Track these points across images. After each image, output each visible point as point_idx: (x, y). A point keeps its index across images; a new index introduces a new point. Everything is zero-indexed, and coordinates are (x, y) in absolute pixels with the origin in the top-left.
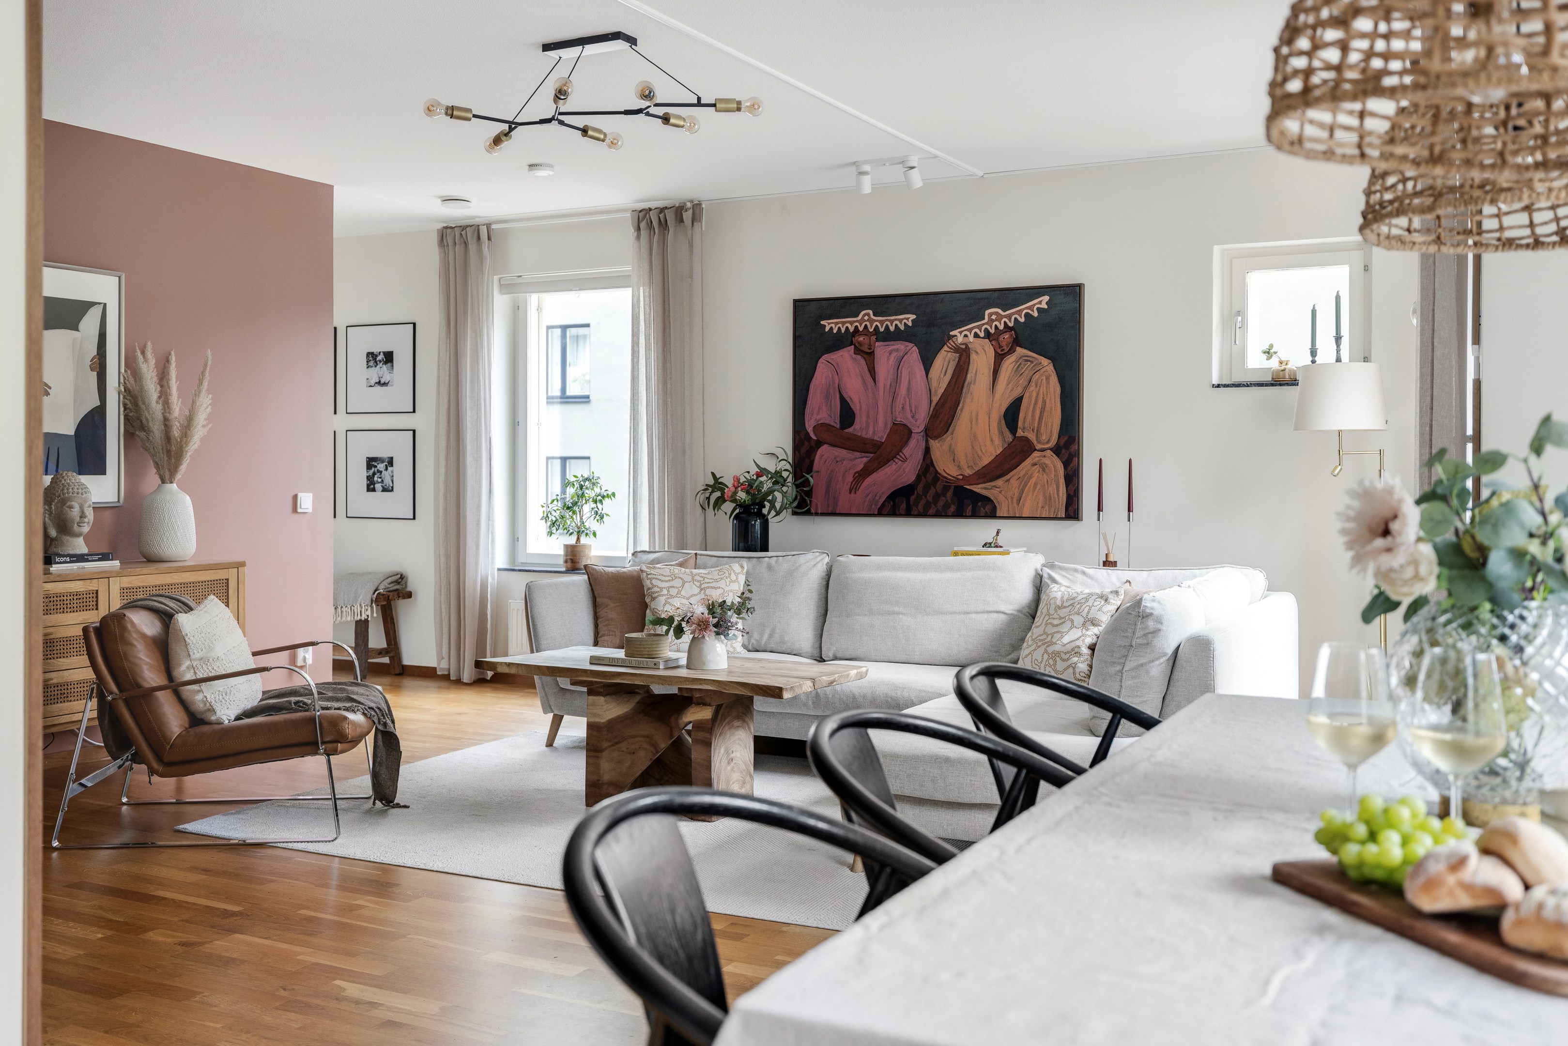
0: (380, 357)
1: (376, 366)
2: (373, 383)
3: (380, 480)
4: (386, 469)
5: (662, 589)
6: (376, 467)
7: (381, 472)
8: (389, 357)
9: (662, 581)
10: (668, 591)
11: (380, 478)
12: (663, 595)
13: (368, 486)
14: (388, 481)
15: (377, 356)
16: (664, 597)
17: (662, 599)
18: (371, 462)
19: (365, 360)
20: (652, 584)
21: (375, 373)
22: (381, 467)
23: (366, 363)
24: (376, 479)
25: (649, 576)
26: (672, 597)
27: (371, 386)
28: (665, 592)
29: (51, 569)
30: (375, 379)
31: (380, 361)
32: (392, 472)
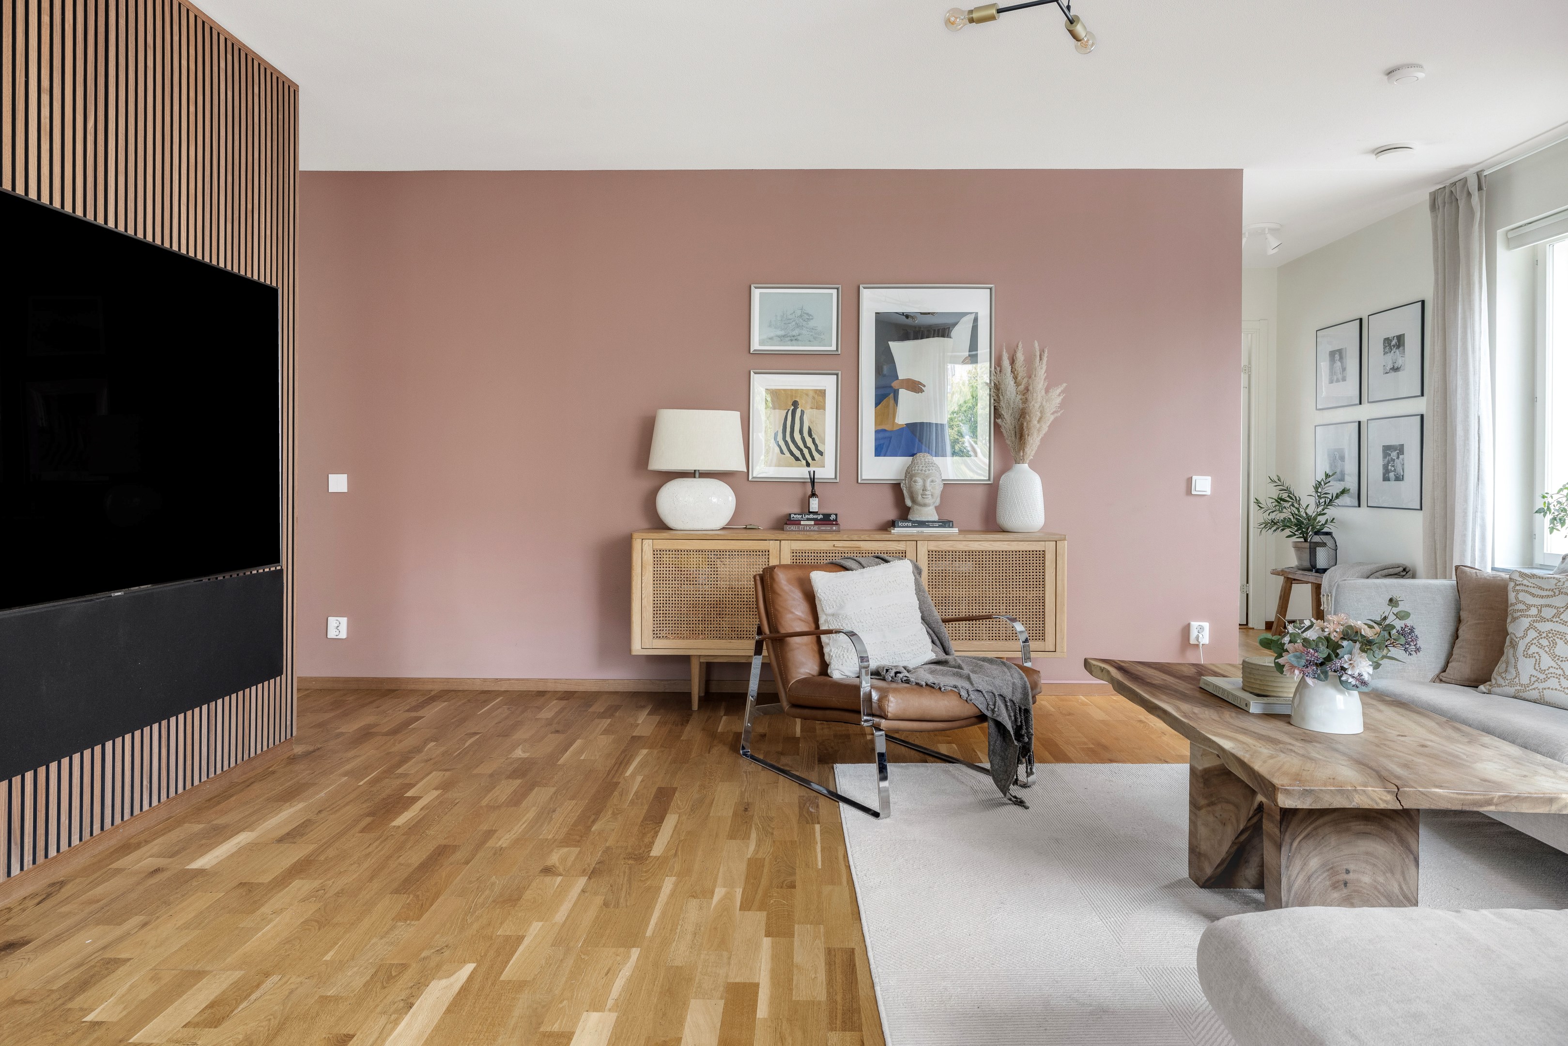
0: (1393, 343)
1: (1391, 352)
2: (1388, 368)
3: (1393, 469)
4: (1398, 458)
5: (1529, 607)
6: (1390, 455)
7: (1393, 460)
8: (1400, 339)
9: (1533, 595)
10: (1540, 611)
11: (1393, 466)
12: (1528, 616)
13: (1384, 475)
14: (1399, 469)
15: (1391, 341)
16: (1530, 619)
17: (1525, 622)
18: (1387, 449)
19: (1383, 347)
20: (1517, 598)
21: (1389, 360)
22: (1394, 455)
23: (1383, 350)
24: (1390, 467)
25: (1517, 588)
26: (1543, 620)
27: (1387, 373)
28: (1534, 611)
29: (892, 531)
30: (1390, 366)
31: (1394, 346)
32: (1403, 460)
